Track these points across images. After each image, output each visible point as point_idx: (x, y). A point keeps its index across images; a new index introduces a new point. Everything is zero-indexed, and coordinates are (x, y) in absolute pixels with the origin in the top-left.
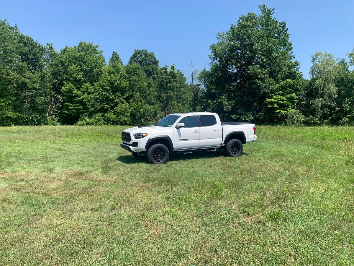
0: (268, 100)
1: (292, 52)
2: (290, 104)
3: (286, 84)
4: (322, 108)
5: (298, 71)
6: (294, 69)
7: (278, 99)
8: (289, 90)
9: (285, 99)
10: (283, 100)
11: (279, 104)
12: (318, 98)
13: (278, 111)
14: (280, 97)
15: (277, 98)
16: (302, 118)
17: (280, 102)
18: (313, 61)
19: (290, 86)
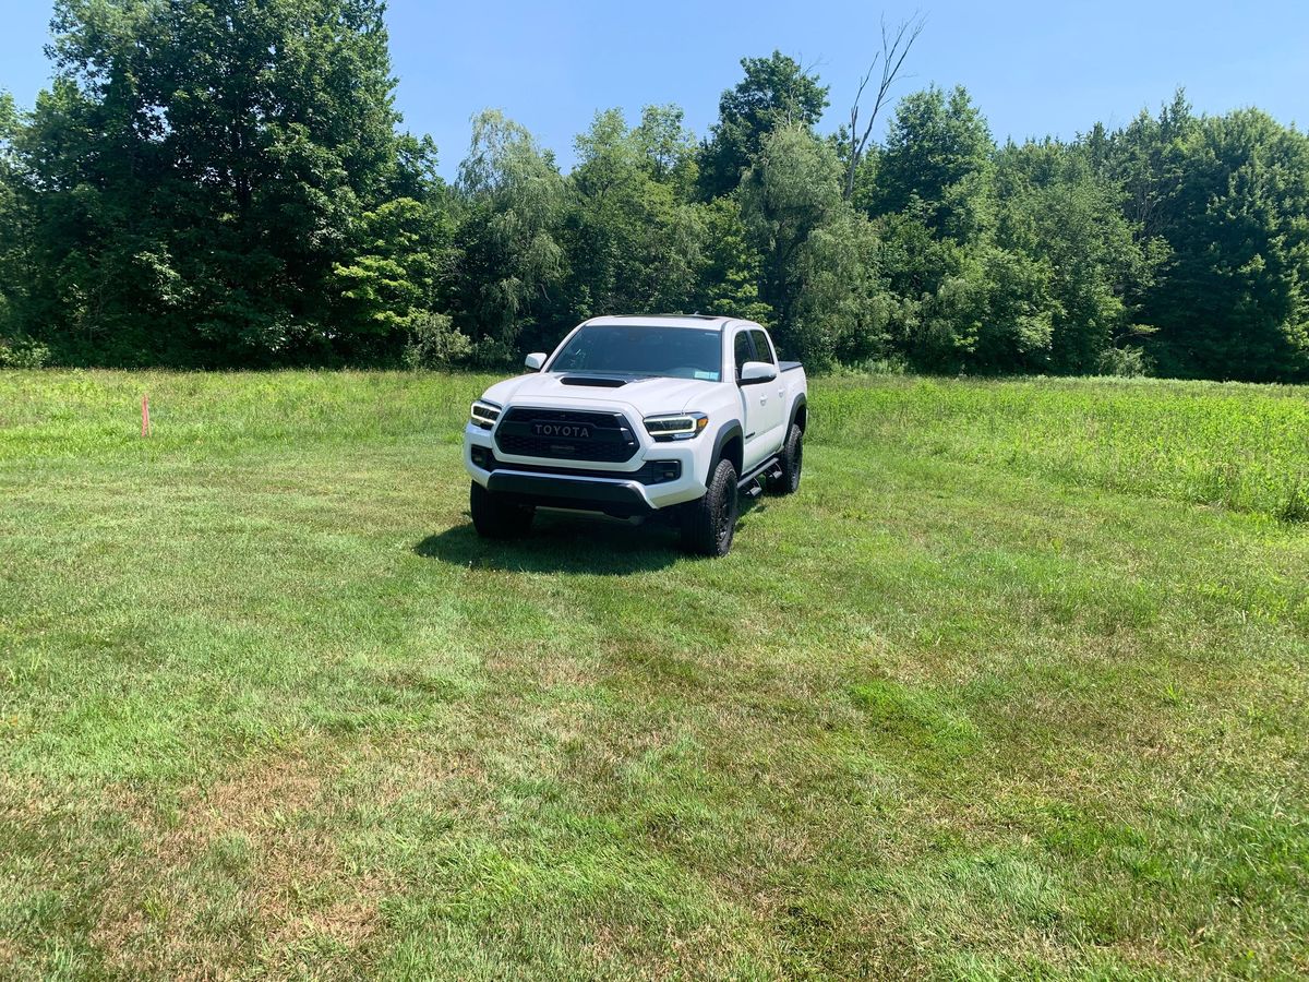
0: (342, 271)
1: (393, 98)
2: (418, 292)
3: (398, 216)
4: (520, 315)
5: (433, 173)
6: (420, 165)
7: (377, 268)
8: (410, 240)
9: (400, 270)
10: (394, 278)
11: (381, 290)
12: (508, 277)
13: (380, 316)
14: (383, 263)
15: (375, 265)
16: (461, 343)
17: (387, 281)
18: (476, 141)
19: (412, 225)
